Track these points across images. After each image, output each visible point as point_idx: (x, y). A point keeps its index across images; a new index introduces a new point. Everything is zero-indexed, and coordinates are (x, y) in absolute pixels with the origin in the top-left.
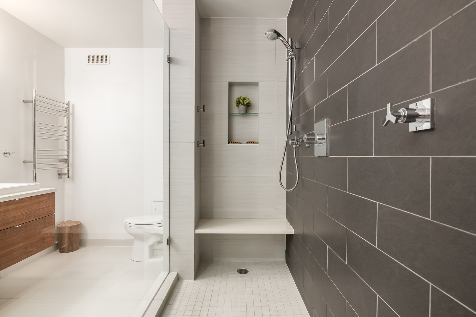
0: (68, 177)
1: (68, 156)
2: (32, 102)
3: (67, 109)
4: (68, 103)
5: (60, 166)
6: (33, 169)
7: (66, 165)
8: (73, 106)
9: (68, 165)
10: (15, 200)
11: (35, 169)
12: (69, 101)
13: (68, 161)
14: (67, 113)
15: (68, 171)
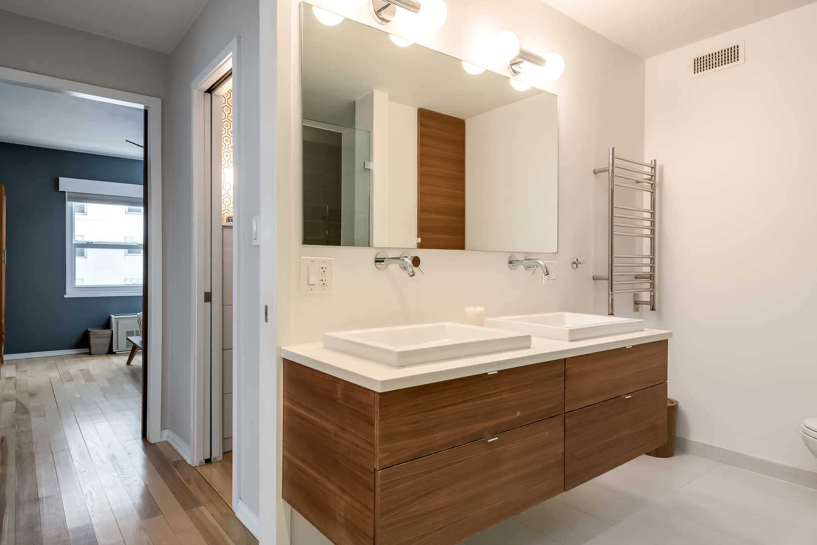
0: (653, 309)
1: (653, 268)
2: (609, 171)
3: (652, 176)
4: (653, 164)
5: (637, 286)
6: (609, 291)
7: (648, 286)
8: (662, 168)
9: (653, 285)
10: (625, 347)
11: (612, 291)
12: (655, 161)
13: (652, 277)
14: (652, 184)
15: (653, 297)
